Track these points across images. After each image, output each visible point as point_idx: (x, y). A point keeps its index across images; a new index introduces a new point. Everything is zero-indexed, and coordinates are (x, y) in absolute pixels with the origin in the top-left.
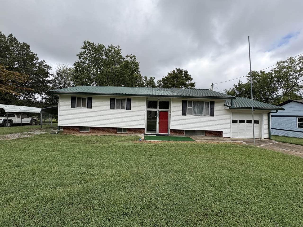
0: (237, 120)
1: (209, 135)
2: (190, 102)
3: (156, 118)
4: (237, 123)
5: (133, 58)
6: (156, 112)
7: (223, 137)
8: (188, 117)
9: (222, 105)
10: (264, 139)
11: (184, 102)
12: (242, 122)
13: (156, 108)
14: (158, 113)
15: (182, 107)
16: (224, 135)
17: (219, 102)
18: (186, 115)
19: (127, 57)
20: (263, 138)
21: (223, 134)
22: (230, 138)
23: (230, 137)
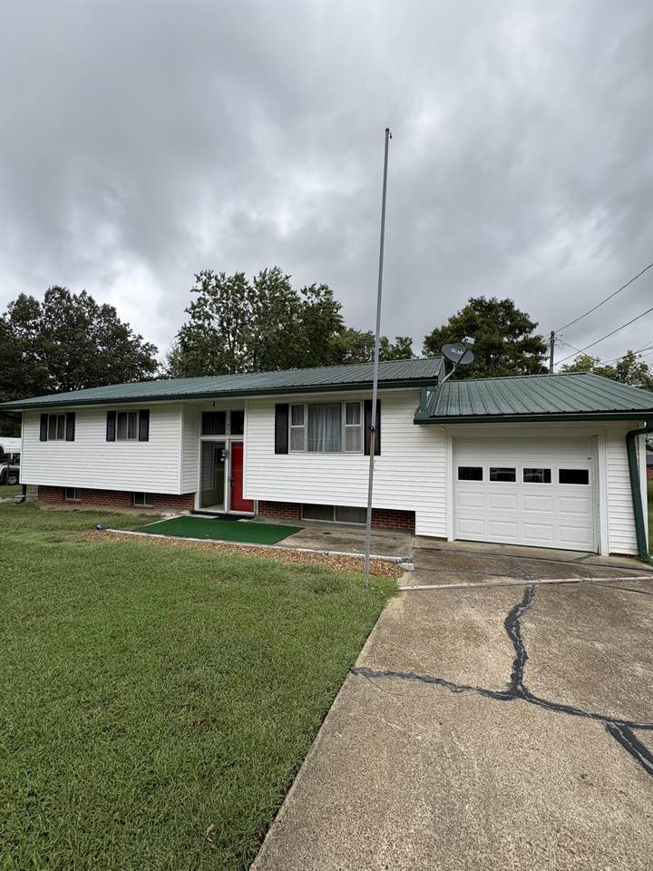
0: (481, 469)
1: (382, 525)
2: (298, 409)
3: (223, 463)
4: (482, 480)
5: (322, 293)
6: (223, 443)
7: (417, 533)
8: (293, 459)
9: (410, 411)
10: (612, 554)
11: (281, 411)
12: (504, 475)
13: (222, 432)
14: (228, 447)
15: (274, 427)
16: (422, 528)
17: (398, 403)
18: (287, 453)
19: (304, 292)
20: (604, 553)
21: (417, 524)
22: (446, 539)
23: (444, 536)
